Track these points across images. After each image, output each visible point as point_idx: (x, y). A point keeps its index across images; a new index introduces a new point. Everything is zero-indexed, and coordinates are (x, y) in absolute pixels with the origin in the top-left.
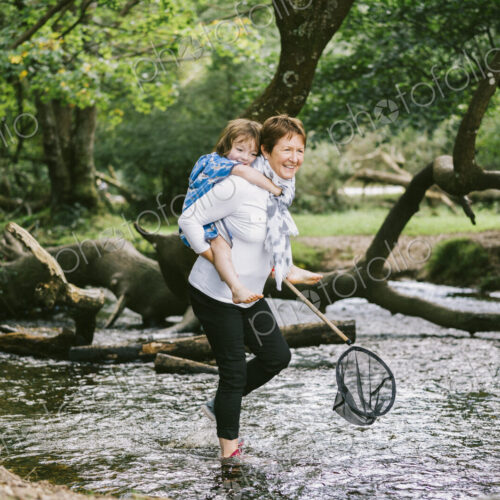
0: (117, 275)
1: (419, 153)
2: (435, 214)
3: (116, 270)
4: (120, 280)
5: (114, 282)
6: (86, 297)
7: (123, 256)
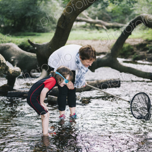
0: (13, 57)
1: (93, 12)
2: (101, 32)
3: (12, 56)
4: (14, 59)
5: (12, 60)
6: (15, 71)
7: (15, 50)
